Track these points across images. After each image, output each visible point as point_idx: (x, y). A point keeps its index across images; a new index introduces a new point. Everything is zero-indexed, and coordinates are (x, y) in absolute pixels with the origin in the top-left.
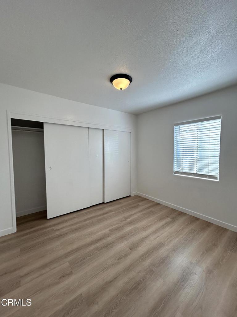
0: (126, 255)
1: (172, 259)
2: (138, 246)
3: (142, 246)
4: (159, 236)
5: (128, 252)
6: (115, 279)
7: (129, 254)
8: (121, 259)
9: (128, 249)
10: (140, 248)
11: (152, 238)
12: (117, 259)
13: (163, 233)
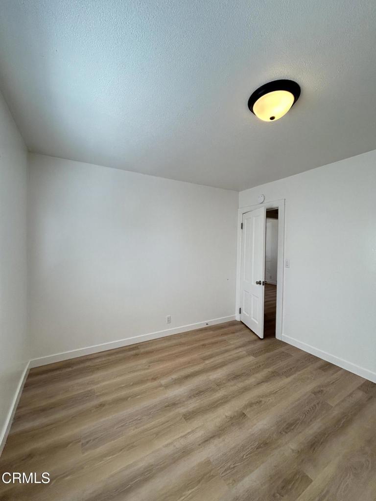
0: (251, 406)
1: (186, 394)
2: (231, 418)
3: (224, 417)
4: (182, 437)
5: (248, 410)
6: (259, 384)
7: (246, 407)
8: (256, 401)
9: (249, 416)
10: (229, 414)
11: (200, 434)
12: (263, 402)
13: (167, 446)
